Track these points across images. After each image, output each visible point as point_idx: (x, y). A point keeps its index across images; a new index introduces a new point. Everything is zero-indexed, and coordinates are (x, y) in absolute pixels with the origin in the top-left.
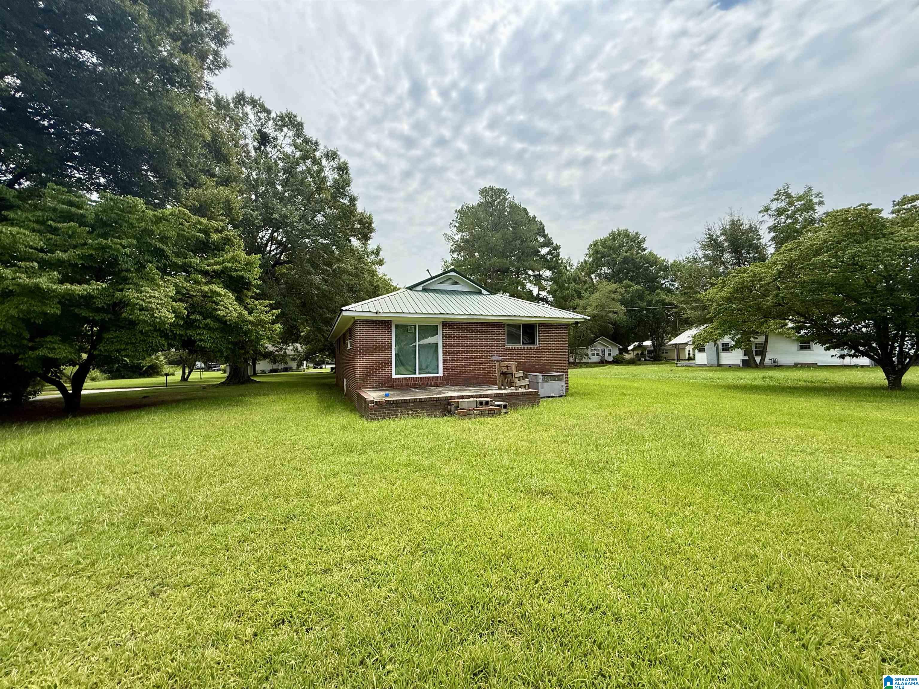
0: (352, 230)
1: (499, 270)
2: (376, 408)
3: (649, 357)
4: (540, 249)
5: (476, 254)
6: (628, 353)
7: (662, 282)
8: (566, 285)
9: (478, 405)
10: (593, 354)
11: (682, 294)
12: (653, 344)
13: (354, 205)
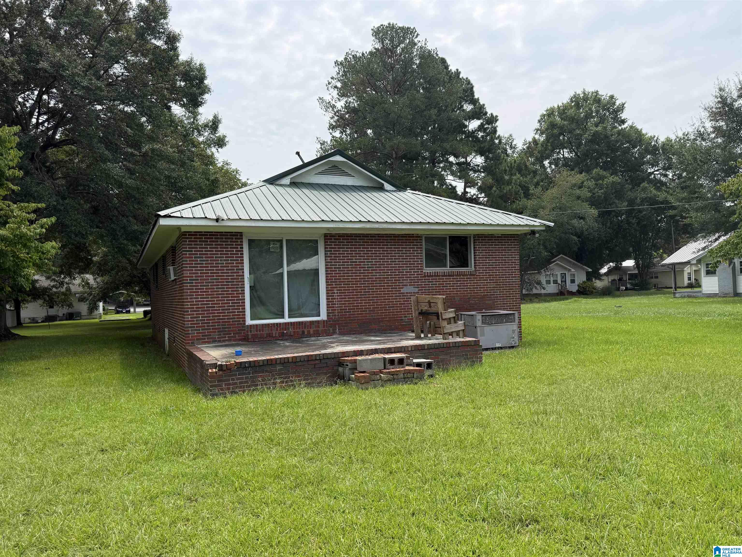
0: (173, 89)
1: (404, 157)
2: (221, 376)
3: (631, 284)
4: (466, 123)
5: (369, 131)
6: (600, 279)
7: (649, 171)
8: (507, 177)
9: (388, 365)
10: (548, 282)
11: (682, 188)
12: (637, 263)
13: (175, 49)
